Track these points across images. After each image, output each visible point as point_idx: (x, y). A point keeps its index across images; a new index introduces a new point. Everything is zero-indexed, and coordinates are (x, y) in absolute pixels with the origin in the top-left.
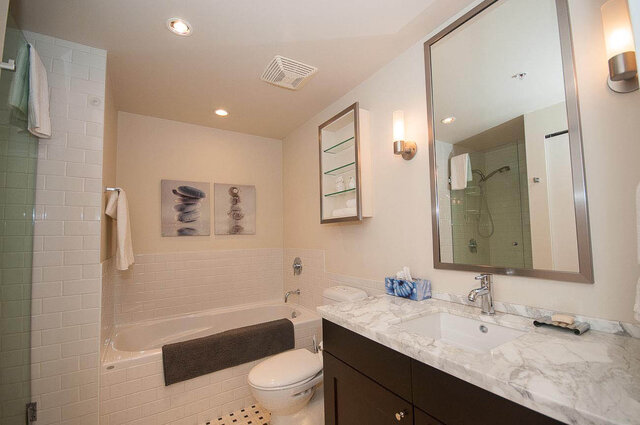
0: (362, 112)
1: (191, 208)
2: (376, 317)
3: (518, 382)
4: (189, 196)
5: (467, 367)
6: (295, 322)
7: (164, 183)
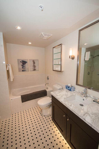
0: (63, 46)
1: (24, 65)
2: (62, 96)
3: (84, 117)
4: (24, 63)
5: (76, 112)
6: (47, 90)
7: (18, 60)
